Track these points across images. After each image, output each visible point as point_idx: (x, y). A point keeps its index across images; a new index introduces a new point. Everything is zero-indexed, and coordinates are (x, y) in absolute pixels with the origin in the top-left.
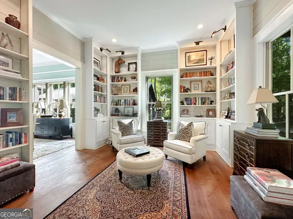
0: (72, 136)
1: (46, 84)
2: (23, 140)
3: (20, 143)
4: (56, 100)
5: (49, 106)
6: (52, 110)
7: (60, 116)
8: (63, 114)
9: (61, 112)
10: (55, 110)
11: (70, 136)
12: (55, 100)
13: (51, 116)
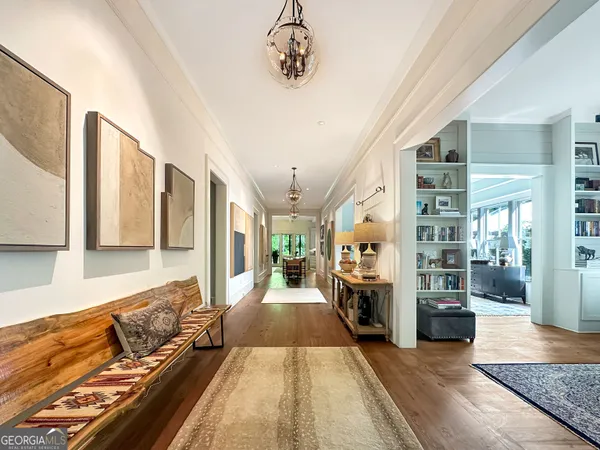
0: (524, 300)
1: (479, 209)
2: (460, 285)
3: (458, 289)
4: (495, 234)
5: (483, 246)
6: (487, 250)
7: (503, 262)
8: (508, 258)
9: (503, 256)
10: (493, 252)
11: (520, 300)
12: (493, 234)
13: (486, 262)
